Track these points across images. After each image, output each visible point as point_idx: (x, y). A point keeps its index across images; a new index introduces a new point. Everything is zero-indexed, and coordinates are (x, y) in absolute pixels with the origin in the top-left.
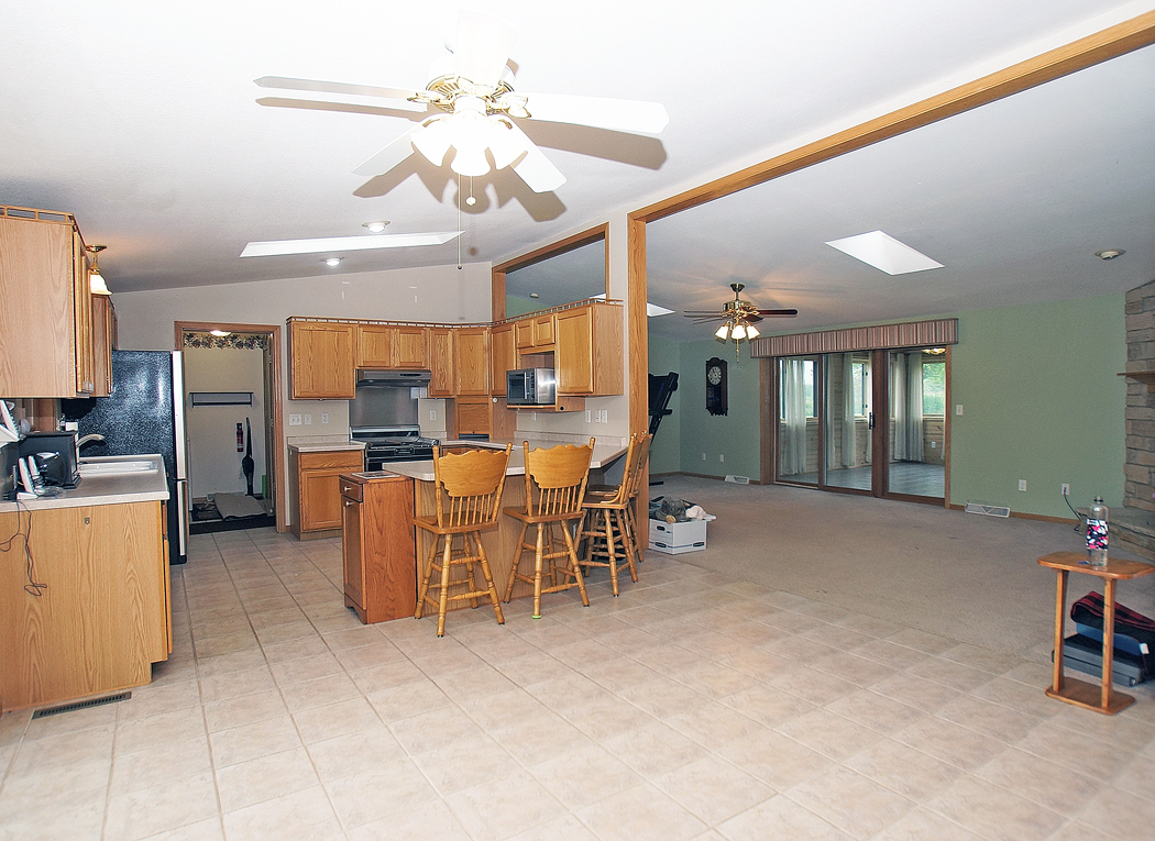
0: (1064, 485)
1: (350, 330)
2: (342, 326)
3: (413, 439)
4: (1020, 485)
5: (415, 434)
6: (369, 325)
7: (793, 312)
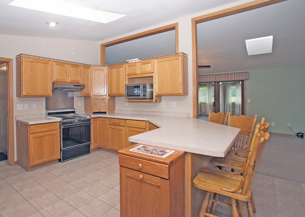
0: (288, 124)
1: (50, 63)
2: (46, 61)
3: (72, 115)
4: (272, 124)
5: (73, 112)
6: (58, 62)
7: (209, 66)
